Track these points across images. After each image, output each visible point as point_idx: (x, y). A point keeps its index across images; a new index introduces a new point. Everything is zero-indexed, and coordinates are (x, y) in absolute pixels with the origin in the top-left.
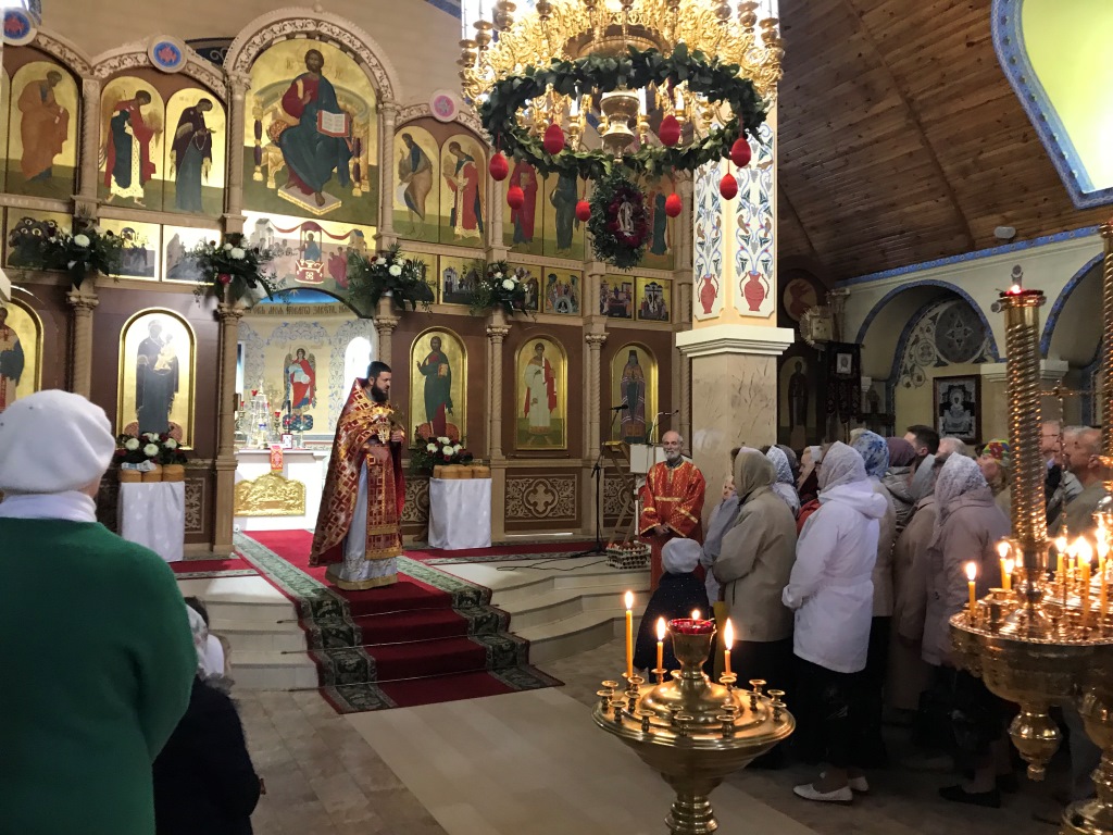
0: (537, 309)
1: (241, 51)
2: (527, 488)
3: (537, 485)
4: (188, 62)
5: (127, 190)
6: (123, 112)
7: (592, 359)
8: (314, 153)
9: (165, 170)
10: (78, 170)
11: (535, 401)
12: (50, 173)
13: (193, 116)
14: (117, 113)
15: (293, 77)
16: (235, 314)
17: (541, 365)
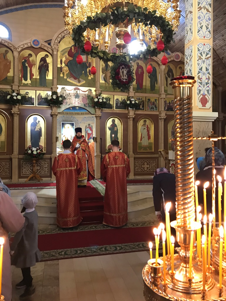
0: (144, 109)
1: (56, 40)
2: (141, 163)
3: (144, 162)
4: (42, 44)
5: (27, 81)
6: (25, 60)
7: (161, 124)
8: (77, 67)
9: (36, 76)
10: (13, 77)
11: (144, 137)
12: (7, 78)
13: (43, 60)
14: (23, 60)
15: (71, 46)
16: (55, 115)
17: (145, 127)
